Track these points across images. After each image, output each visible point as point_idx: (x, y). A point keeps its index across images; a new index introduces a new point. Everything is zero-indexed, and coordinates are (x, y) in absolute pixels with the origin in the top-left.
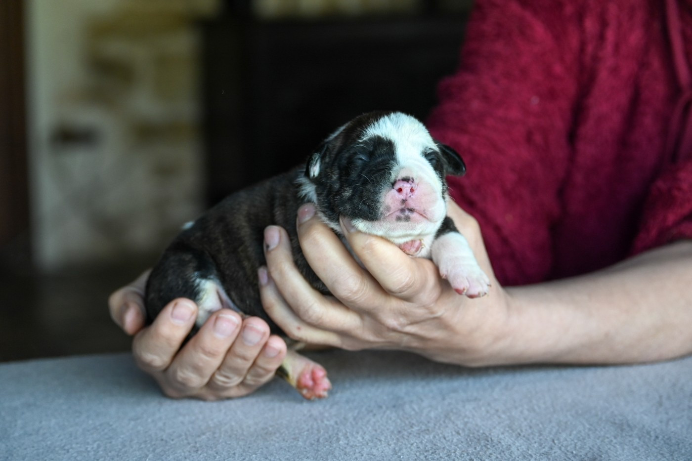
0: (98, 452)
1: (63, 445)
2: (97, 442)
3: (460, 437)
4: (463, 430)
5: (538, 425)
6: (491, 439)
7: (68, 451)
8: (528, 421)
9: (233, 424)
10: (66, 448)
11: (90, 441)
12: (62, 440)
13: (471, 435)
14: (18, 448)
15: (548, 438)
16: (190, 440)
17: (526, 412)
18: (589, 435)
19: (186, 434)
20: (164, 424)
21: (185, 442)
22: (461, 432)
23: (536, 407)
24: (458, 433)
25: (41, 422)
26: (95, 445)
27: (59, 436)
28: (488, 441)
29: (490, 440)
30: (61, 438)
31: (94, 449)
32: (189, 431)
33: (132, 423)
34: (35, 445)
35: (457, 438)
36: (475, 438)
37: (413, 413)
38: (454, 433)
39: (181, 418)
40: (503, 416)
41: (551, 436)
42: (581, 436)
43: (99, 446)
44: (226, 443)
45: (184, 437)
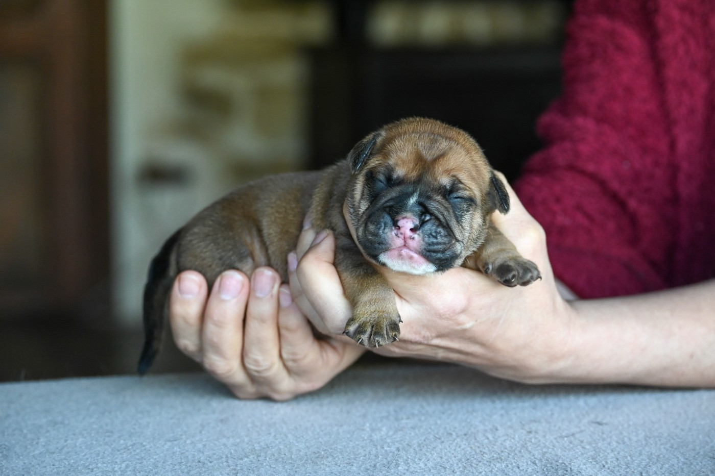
0: (126, 472)
1: (87, 464)
2: (126, 463)
3: (536, 467)
4: (541, 460)
5: (626, 457)
6: (571, 469)
7: (92, 470)
8: (616, 453)
9: (282, 447)
10: (91, 467)
11: (118, 460)
12: (87, 459)
13: (548, 465)
14: (37, 466)
15: (636, 471)
16: (230, 462)
17: (614, 444)
18: (682, 469)
19: (227, 457)
20: (205, 446)
21: (225, 464)
22: (537, 462)
23: (626, 439)
24: (534, 463)
25: (66, 441)
26: (124, 465)
27: (84, 456)
28: (567, 471)
29: (569, 469)
30: (86, 457)
31: (121, 469)
32: (231, 453)
33: (169, 444)
34: (57, 464)
35: (533, 468)
36: (553, 468)
37: (486, 441)
38: (529, 463)
39: (224, 440)
40: (588, 447)
41: (640, 469)
42: (674, 469)
43: (127, 467)
44: (270, 466)
45: (224, 459)
